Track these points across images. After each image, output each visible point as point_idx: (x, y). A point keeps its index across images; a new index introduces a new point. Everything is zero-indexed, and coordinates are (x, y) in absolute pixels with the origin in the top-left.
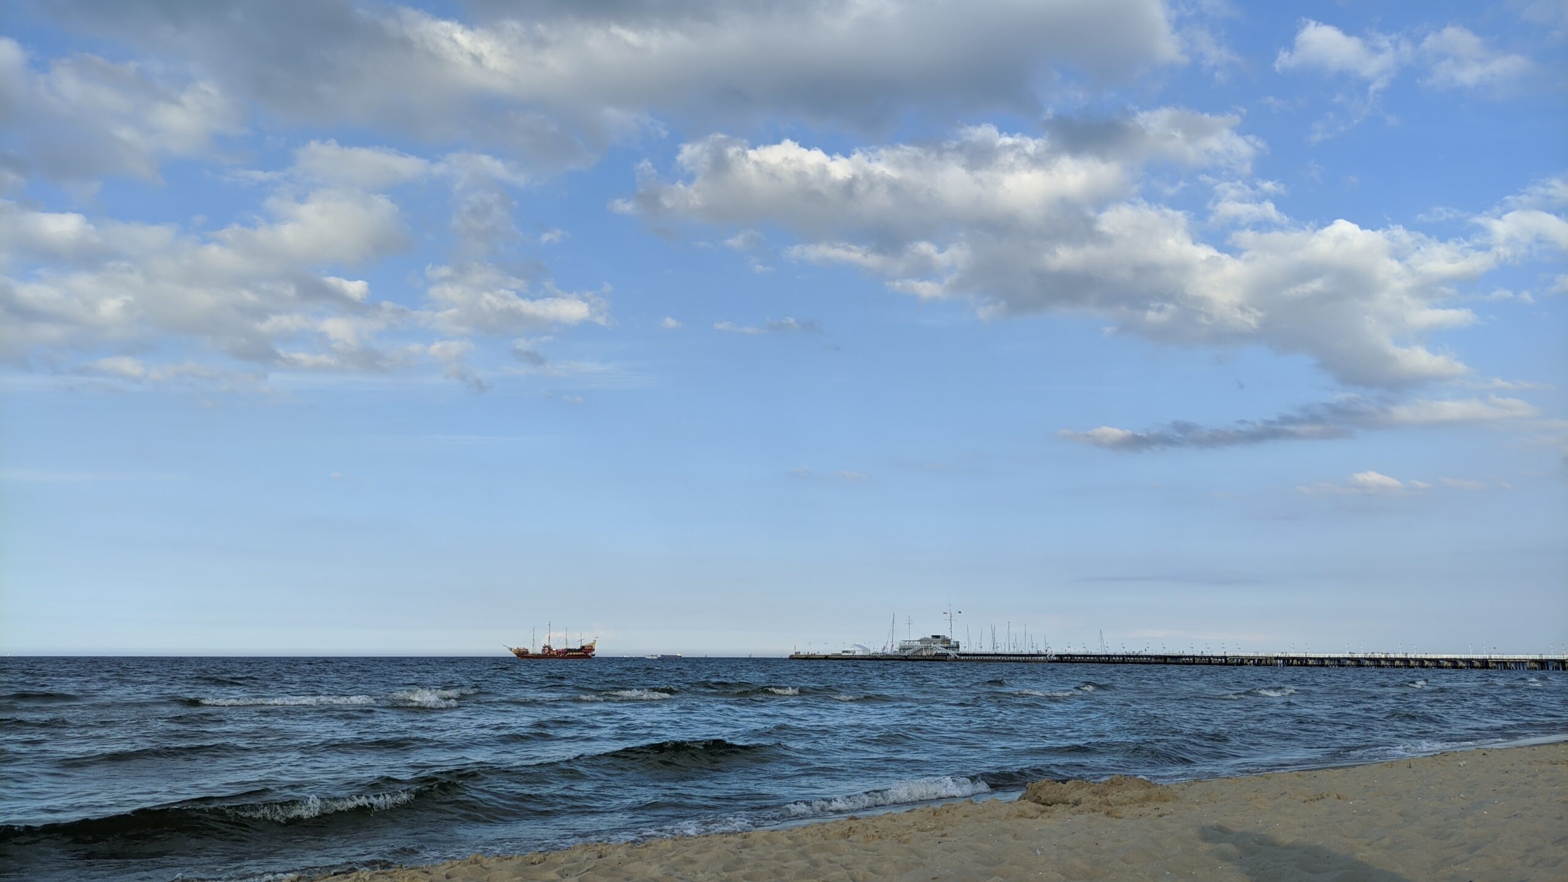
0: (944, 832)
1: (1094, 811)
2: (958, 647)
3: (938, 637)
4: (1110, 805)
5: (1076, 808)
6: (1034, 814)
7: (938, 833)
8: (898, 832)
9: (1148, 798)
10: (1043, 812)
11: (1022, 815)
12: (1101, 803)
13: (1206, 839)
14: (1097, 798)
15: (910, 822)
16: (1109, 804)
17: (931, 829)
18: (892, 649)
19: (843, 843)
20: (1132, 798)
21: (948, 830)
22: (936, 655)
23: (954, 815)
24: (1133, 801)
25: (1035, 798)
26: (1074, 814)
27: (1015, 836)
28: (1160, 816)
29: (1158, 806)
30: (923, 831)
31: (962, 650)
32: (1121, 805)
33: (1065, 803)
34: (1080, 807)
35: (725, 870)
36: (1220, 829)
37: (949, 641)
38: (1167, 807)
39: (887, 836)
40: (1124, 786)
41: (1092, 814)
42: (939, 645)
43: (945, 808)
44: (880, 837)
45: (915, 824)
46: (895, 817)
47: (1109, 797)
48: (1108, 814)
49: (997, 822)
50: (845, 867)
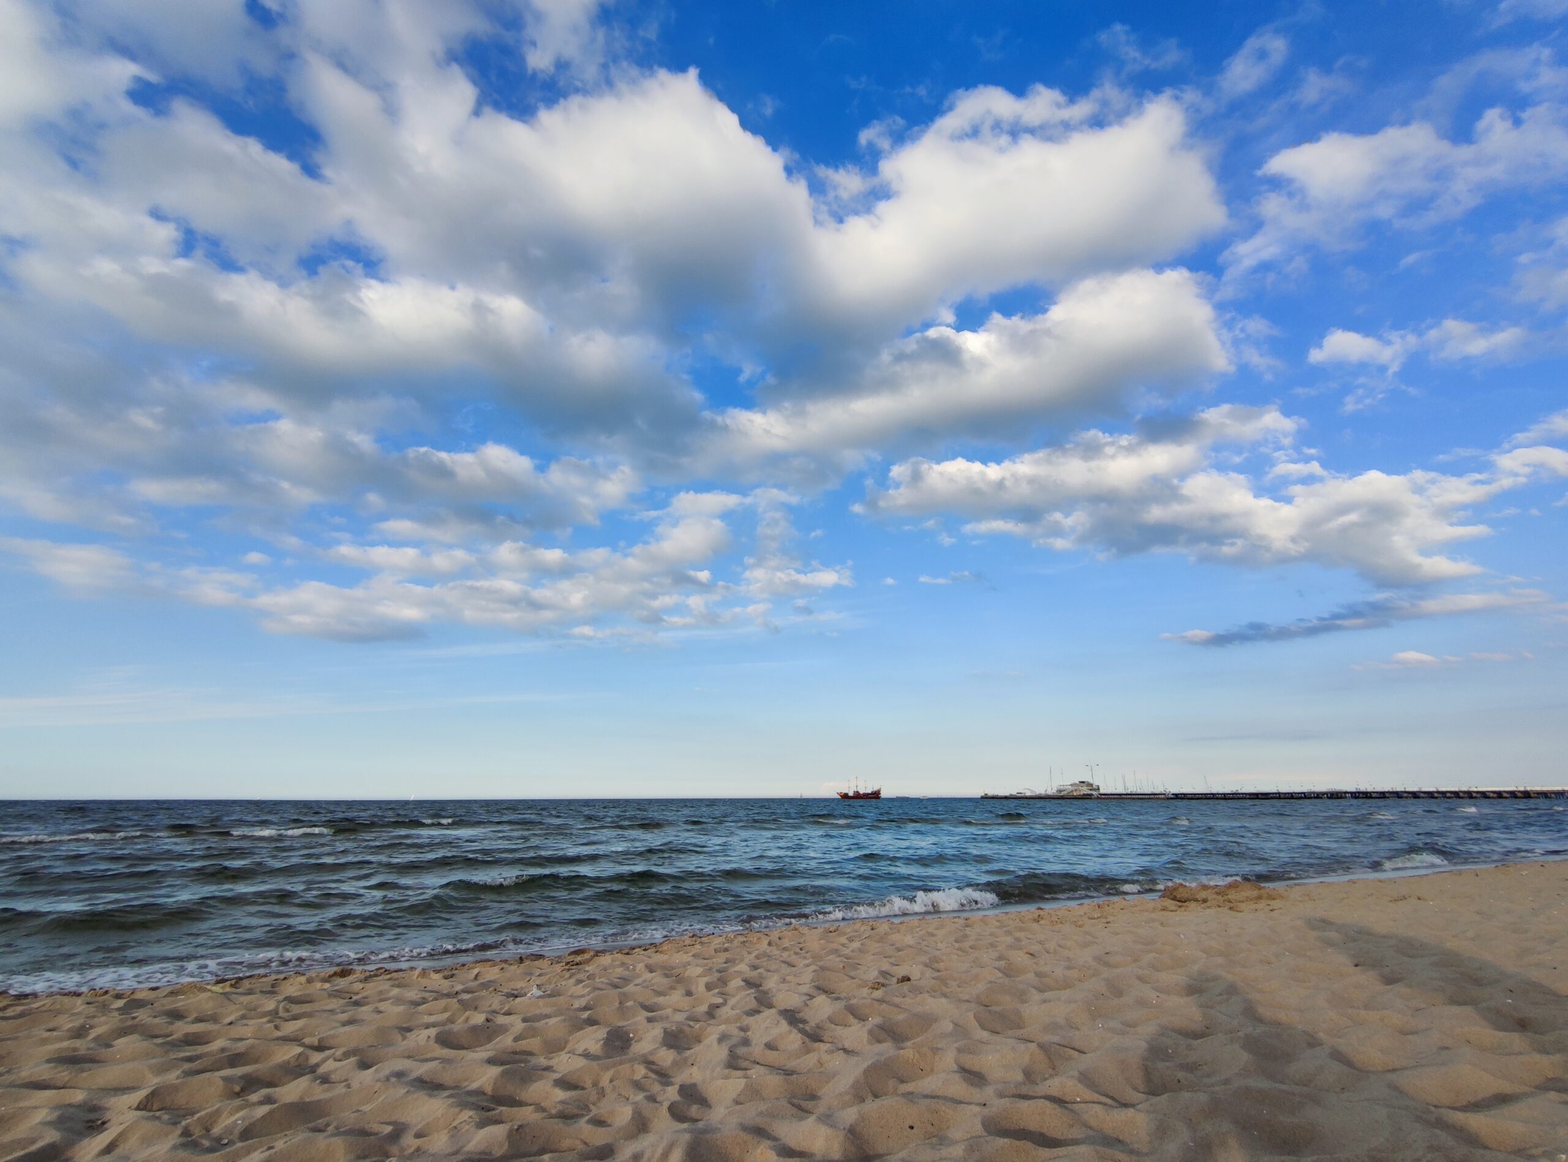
0: (1108, 920)
1: (1219, 906)
2: (1099, 789)
3: (1083, 782)
4: (1232, 902)
5: (1205, 904)
6: (1174, 908)
7: (1104, 920)
8: (1074, 919)
9: (1260, 898)
10: (1180, 907)
11: (1164, 909)
12: (1224, 901)
13: (1313, 928)
14: (1220, 897)
15: (1082, 913)
16: (1230, 901)
17: (1098, 918)
18: (1051, 791)
19: (1035, 926)
20: (1248, 897)
21: (1110, 919)
22: (1084, 795)
23: (1113, 908)
24: (1248, 899)
25: (1172, 896)
26: (1205, 909)
27: (1162, 924)
28: (1272, 910)
29: (1269, 902)
30: (1092, 919)
31: (1102, 791)
32: (1240, 902)
33: (1196, 900)
34: (1208, 904)
35: (956, 941)
36: (1323, 921)
37: (1091, 785)
38: (1275, 904)
39: (1066, 921)
40: (1240, 888)
41: (1218, 909)
42: (1085, 788)
43: (1106, 903)
44: (1061, 922)
45: (1085, 914)
46: (1070, 909)
47: (1229, 897)
48: (1231, 909)
49: (1146, 914)
50: (1040, 943)
